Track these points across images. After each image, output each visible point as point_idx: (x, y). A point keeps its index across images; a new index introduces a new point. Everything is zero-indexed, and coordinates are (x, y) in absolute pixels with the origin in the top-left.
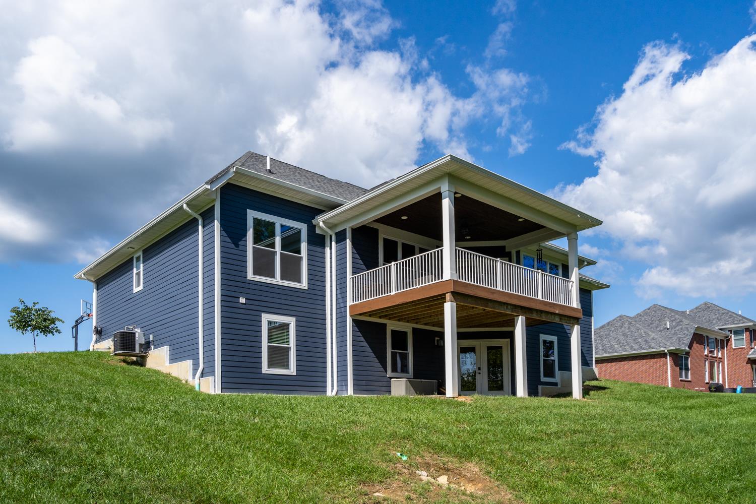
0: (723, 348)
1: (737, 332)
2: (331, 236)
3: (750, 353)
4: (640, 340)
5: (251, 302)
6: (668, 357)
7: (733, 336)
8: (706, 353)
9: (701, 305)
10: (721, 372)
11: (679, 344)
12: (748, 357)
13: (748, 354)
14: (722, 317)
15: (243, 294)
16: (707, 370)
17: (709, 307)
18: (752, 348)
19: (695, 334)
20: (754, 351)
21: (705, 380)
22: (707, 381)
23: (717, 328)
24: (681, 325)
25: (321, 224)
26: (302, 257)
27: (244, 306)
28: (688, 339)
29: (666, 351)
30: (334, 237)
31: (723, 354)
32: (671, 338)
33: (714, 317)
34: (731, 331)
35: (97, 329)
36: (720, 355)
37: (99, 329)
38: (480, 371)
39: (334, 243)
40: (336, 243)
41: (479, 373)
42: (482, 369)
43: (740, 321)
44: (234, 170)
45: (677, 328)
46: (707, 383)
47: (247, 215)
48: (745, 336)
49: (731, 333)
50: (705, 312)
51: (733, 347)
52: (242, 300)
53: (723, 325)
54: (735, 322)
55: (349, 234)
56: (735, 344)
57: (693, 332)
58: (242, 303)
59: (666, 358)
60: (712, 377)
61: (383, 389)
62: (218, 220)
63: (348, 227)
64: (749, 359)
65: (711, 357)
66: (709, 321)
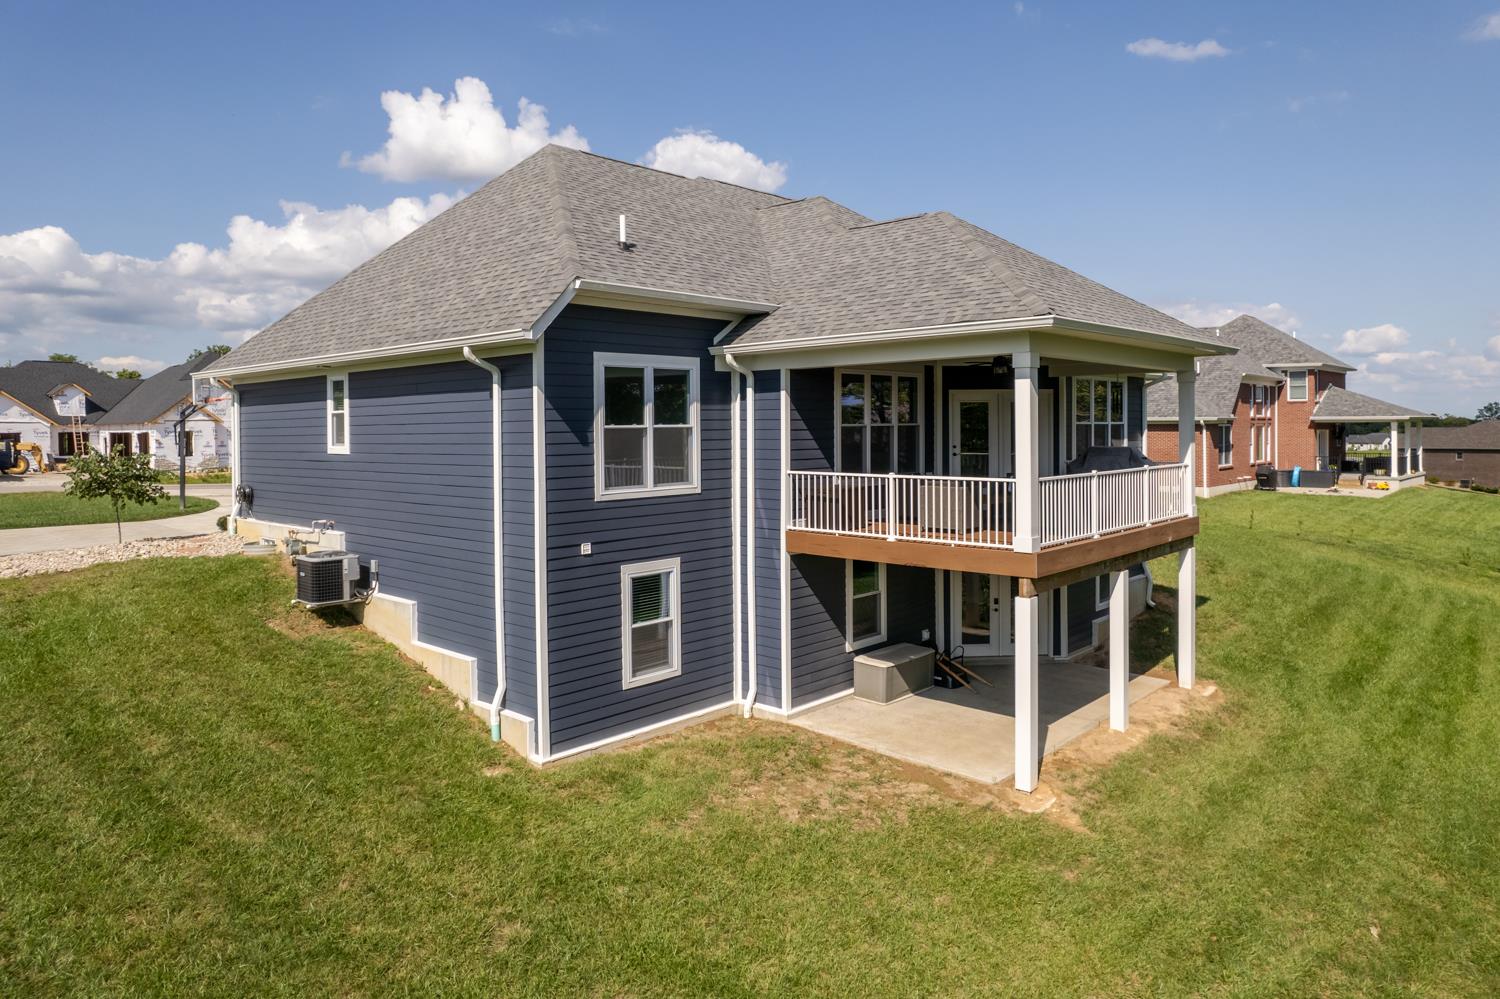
0: (1272, 403)
1: (1297, 375)
2: (743, 378)
3: (1315, 411)
4: (1156, 396)
5: (604, 547)
6: (1204, 431)
7: (1289, 379)
8: (1252, 414)
9: (1236, 320)
10: (1269, 442)
11: (1217, 405)
12: (1312, 418)
13: (1311, 413)
14: (1272, 346)
15: (585, 535)
16: (1253, 442)
17: (1249, 326)
18: (1317, 403)
19: (1242, 385)
20: (1320, 408)
21: (1249, 460)
22: (1252, 461)
23: (1265, 366)
24: (1218, 369)
25: (729, 358)
26: (691, 428)
27: (589, 561)
28: (1232, 397)
29: (1202, 422)
30: (750, 380)
31: (1273, 413)
32: (1204, 392)
33: (1258, 345)
34: (1285, 372)
35: (245, 492)
36: (1269, 415)
37: (247, 490)
38: (996, 606)
39: (750, 392)
40: (756, 391)
41: (996, 610)
42: (1000, 601)
43: (1300, 356)
44: (577, 286)
45: (1213, 374)
46: (1253, 466)
47: (592, 364)
48: (1308, 382)
49: (1286, 375)
50: (1244, 334)
51: (1289, 400)
52: (586, 549)
53: (1273, 362)
54: (1294, 358)
55: (785, 380)
56: (1291, 394)
57: (1238, 384)
58: (585, 556)
59: (1201, 433)
60: (1258, 455)
61: (840, 678)
62: (539, 387)
63: (784, 369)
64: (1312, 422)
65: (1259, 419)
66: (1252, 351)
